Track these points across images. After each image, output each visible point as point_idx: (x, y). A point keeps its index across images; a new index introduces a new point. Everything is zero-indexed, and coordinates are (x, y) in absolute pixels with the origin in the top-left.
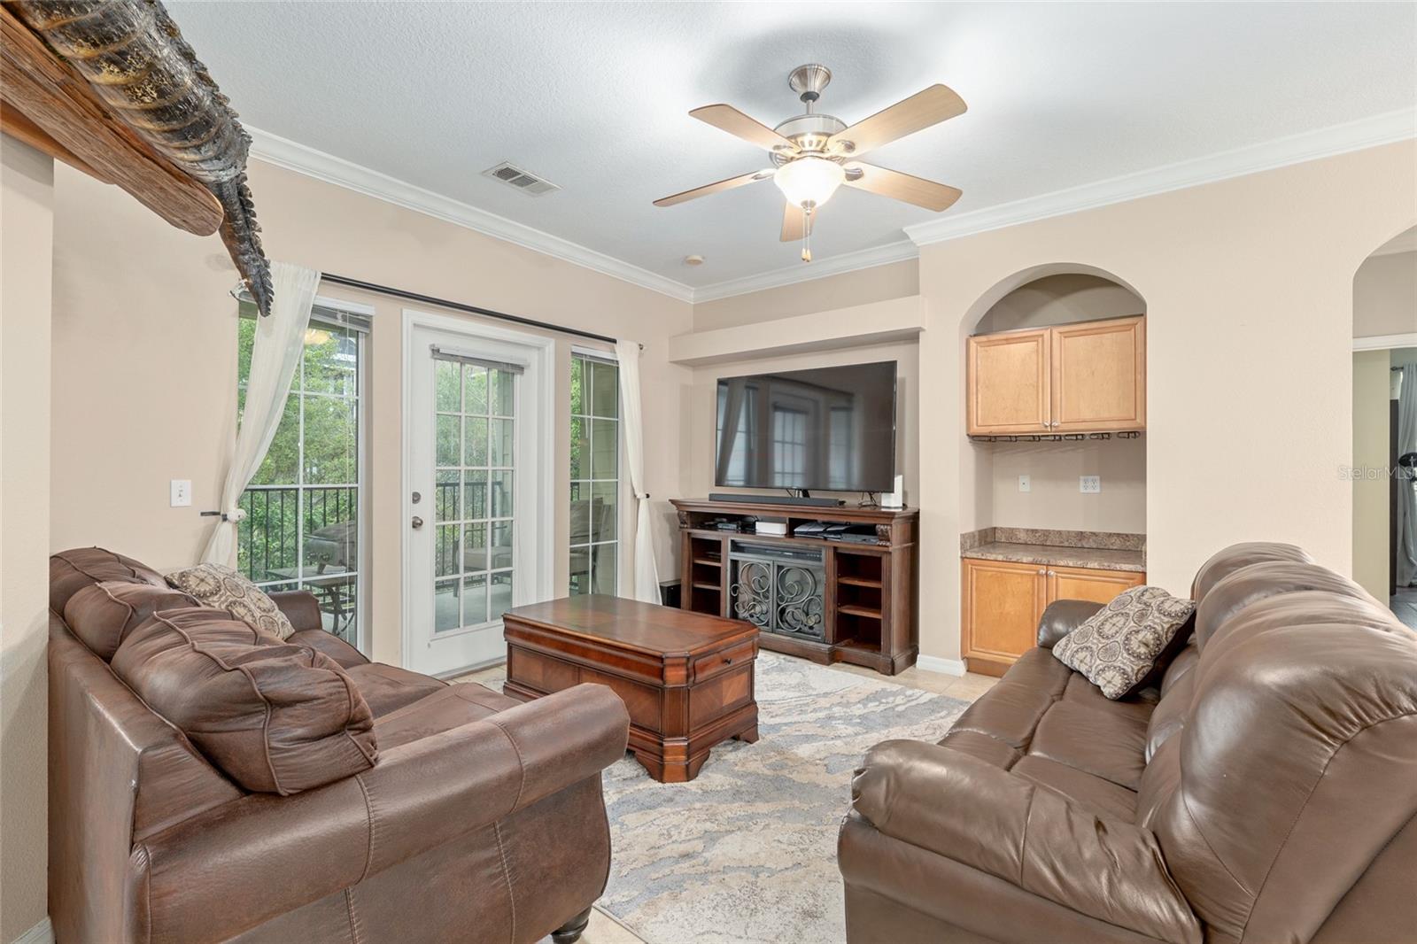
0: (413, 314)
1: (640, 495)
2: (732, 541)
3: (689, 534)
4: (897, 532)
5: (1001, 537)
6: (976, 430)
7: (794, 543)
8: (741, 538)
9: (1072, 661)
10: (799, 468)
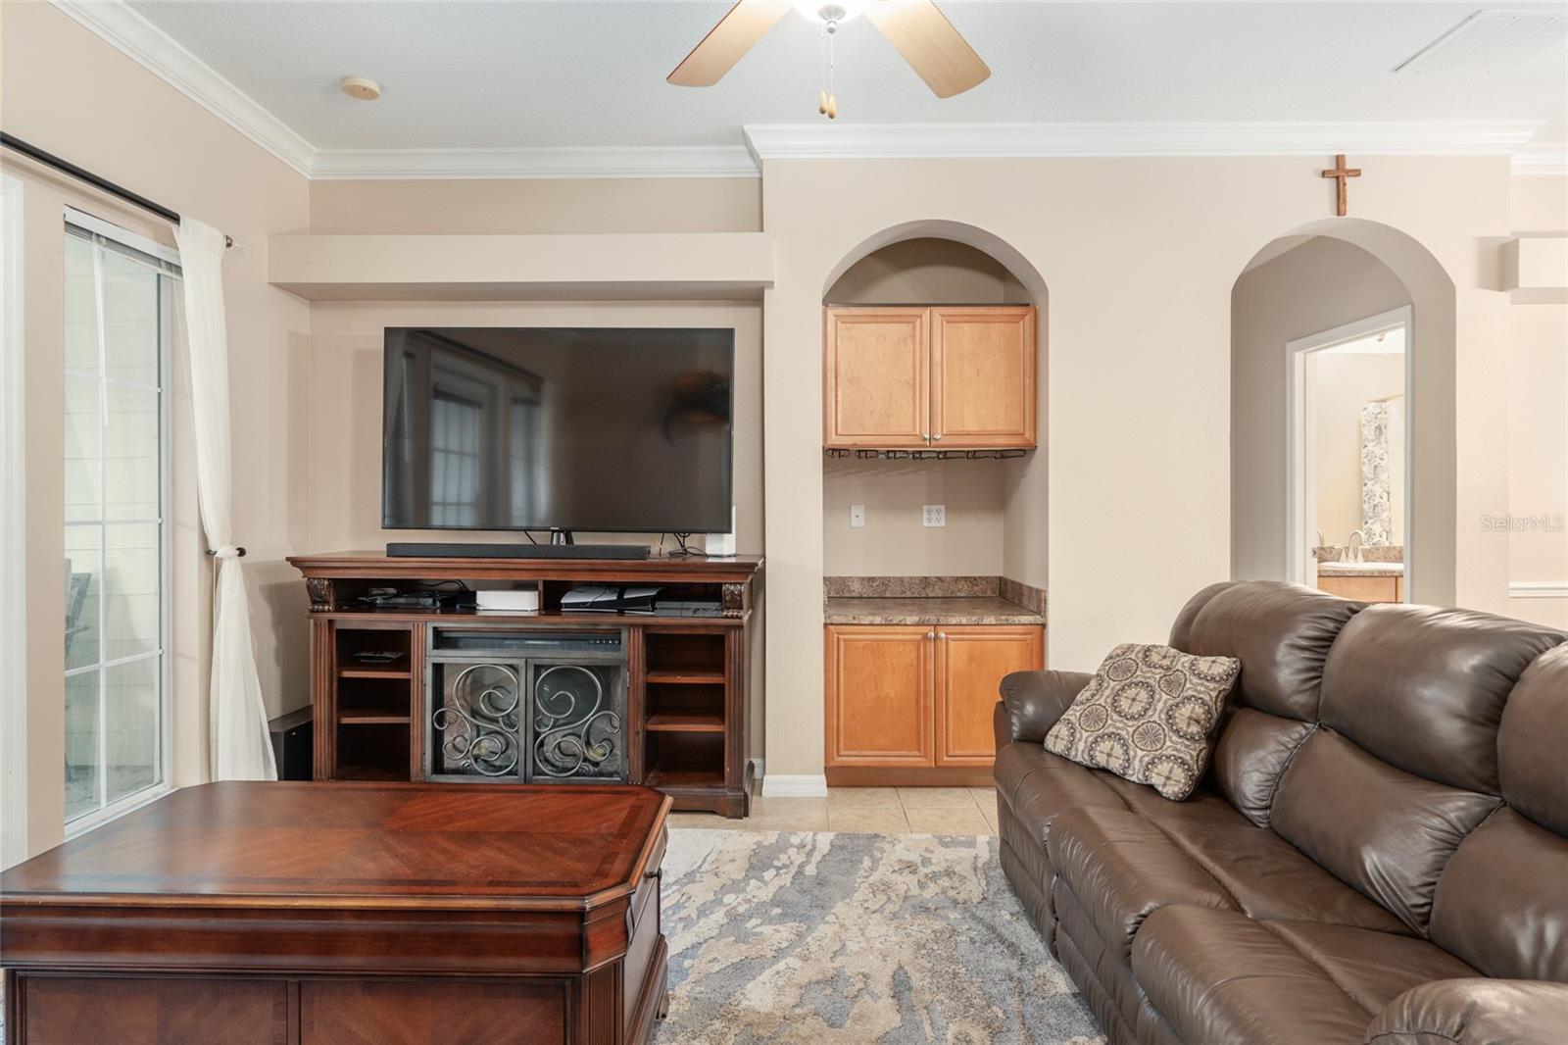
1: (224, 550)
2: (435, 629)
3: (331, 622)
4: (747, 596)
6: (835, 441)
7: (552, 622)
8: (450, 623)
9: (1092, 758)
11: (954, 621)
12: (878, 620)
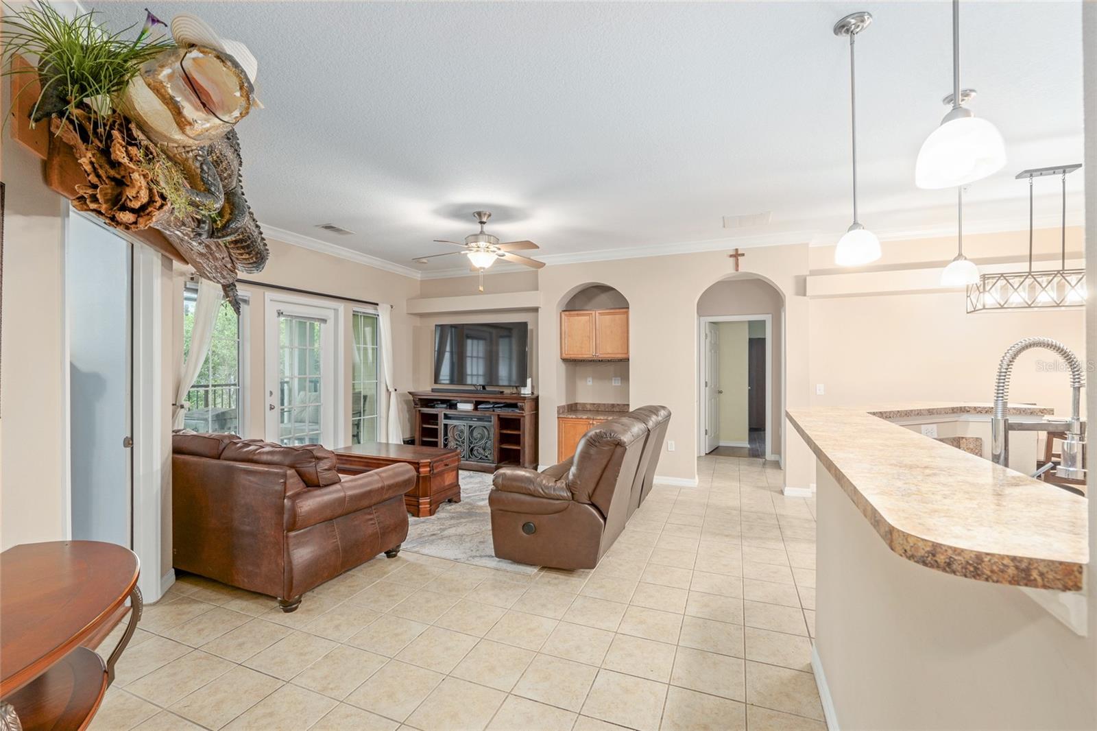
0: (270, 294)
1: (391, 389)
2: (445, 414)
3: (420, 410)
4: (528, 406)
5: (579, 408)
6: (565, 356)
7: (478, 413)
8: (449, 412)
10: (481, 372)
11: (598, 418)
12: (574, 417)
